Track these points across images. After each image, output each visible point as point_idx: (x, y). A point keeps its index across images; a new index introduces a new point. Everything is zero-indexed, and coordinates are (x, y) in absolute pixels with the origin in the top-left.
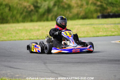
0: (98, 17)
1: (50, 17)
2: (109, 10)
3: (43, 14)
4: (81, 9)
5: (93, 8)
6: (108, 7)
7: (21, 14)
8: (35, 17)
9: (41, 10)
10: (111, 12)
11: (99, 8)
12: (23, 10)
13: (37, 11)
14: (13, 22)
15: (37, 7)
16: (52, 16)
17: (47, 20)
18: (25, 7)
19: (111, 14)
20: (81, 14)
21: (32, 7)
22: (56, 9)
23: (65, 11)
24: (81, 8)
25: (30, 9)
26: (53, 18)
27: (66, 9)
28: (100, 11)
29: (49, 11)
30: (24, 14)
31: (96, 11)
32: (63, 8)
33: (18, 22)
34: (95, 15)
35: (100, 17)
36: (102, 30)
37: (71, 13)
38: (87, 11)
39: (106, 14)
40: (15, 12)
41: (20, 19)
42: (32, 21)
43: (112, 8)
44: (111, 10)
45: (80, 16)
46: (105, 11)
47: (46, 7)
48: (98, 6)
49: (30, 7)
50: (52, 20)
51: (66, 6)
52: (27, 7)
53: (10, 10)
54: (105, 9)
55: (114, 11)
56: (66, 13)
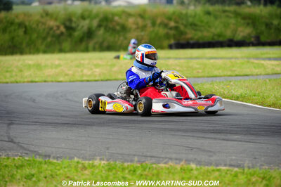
0: (171, 47)
1: (91, 45)
2: (189, 36)
3: (81, 40)
4: (143, 33)
5: (162, 31)
6: (187, 31)
7: (44, 39)
8: (66, 45)
9: (77, 34)
10: (191, 39)
11: (172, 32)
12: (48, 33)
13: (70, 35)
14: (30, 53)
15: (70, 29)
16: (96, 43)
17: (86, 50)
18: (51, 29)
19: (192, 42)
21: (63, 29)
22: (101, 31)
23: (117, 36)
24: (142, 30)
25: (58, 32)
26: (97, 46)
27: (118, 32)
28: (174, 37)
29: (89, 34)
30: (49, 39)
31: (167, 36)
32: (114, 30)
33: (37, 51)
34: (166, 43)
35: (173, 47)
37: (126, 39)
38: (153, 36)
39: (182, 41)
40: (34, 36)
41: (43, 47)
42: (61, 51)
43: (193, 32)
44: (192, 35)
46: (183, 37)
47: (85, 29)
48: (171, 28)
49: (58, 27)
50: (94, 50)
51: (118, 28)
52: (55, 28)
53: (25, 32)
54: (182, 33)
55: (196, 37)
56: (119, 39)
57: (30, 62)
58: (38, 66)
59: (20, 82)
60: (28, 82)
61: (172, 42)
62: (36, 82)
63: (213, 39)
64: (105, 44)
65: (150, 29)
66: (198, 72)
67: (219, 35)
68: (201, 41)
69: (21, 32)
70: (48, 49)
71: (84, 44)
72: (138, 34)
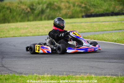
0: (83, 17)
1: (43, 17)
2: (92, 11)
3: (38, 15)
4: (69, 10)
5: (78, 9)
6: (91, 8)
7: (20, 15)
8: (31, 18)
9: (36, 12)
10: (93, 12)
11: (83, 9)
12: (22, 12)
13: (33, 13)
14: (13, 22)
15: (33, 9)
16: (46, 16)
17: (41, 20)
18: (23, 10)
19: (93, 14)
20: (69, 15)
21: (29, 9)
22: (48, 10)
23: (56, 12)
24: (68, 9)
25: (27, 11)
26: (46, 18)
27: (56, 10)
28: (85, 12)
29: (42, 12)
30: (22, 15)
31: (81, 12)
32: (54, 9)
33: (17, 21)
34: (80, 15)
35: (84, 17)
36: (77, 28)
37: (60, 13)
38: (74, 11)
39: (89, 14)
40: (15, 14)
41: (19, 19)
42: (29, 20)
43: (94, 9)
44: (93, 10)
45: (68, 16)
46: (89, 11)
47: (40, 9)
48: (83, 8)
49: (27, 9)
50: (45, 19)
51: (56, 8)
52: (25, 9)
53: (10, 12)
54: (88, 10)
55: (95, 12)
56: (57, 14)
57: (13, 27)
58: (17, 29)
59: (8, 37)
60: (12, 37)
61: (84, 14)
62: (16, 37)
63: (104, 12)
64: (50, 16)
65: (72, 8)
66: (96, 29)
67: (107, 10)
68: (98, 13)
69: (8, 12)
70: (22, 20)
71: (40, 17)
72: (67, 11)
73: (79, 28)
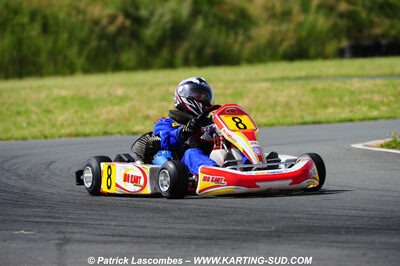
0: (341, 54)
1: (180, 53)
4: (284, 27)
5: (323, 23)
6: (375, 19)
7: (84, 44)
8: (128, 56)
9: (150, 33)
10: (384, 36)
11: (343, 23)
12: (91, 31)
13: (135, 36)
14: (57, 73)
17: (170, 65)
18: (97, 22)
19: (384, 42)
20: (284, 45)
22: (198, 26)
23: (232, 33)
24: (282, 21)
26: (192, 56)
28: (349, 33)
31: (335, 32)
33: (71, 70)
34: (331, 47)
35: (347, 54)
36: (336, 100)
37: (249, 38)
39: (366, 42)
40: (64, 37)
41: (80, 62)
43: (388, 22)
45: (281, 51)
46: (366, 32)
47: (167, 20)
48: (342, 16)
49: (112, 18)
50: (187, 63)
51: (232, 17)
52: (105, 21)
55: (393, 33)
56: (235, 40)
57: (63, 93)
58: (84, 101)
59: (53, 137)
61: (345, 43)
64: (208, 51)
65: (298, 17)
69: (35, 31)
70: (94, 65)
72: (276, 28)
73: (347, 99)
